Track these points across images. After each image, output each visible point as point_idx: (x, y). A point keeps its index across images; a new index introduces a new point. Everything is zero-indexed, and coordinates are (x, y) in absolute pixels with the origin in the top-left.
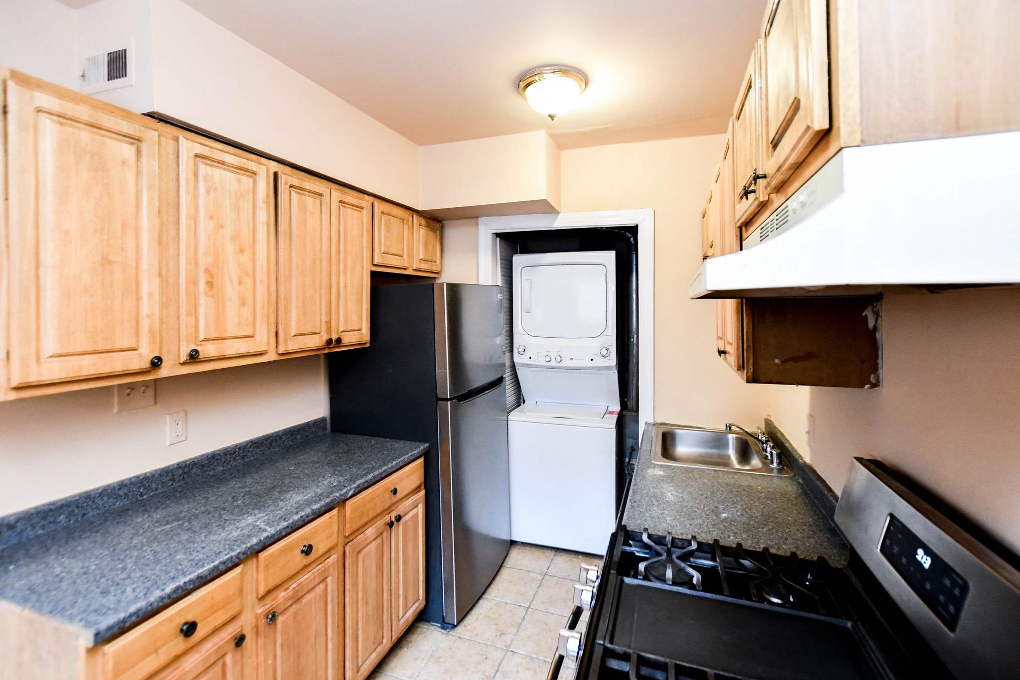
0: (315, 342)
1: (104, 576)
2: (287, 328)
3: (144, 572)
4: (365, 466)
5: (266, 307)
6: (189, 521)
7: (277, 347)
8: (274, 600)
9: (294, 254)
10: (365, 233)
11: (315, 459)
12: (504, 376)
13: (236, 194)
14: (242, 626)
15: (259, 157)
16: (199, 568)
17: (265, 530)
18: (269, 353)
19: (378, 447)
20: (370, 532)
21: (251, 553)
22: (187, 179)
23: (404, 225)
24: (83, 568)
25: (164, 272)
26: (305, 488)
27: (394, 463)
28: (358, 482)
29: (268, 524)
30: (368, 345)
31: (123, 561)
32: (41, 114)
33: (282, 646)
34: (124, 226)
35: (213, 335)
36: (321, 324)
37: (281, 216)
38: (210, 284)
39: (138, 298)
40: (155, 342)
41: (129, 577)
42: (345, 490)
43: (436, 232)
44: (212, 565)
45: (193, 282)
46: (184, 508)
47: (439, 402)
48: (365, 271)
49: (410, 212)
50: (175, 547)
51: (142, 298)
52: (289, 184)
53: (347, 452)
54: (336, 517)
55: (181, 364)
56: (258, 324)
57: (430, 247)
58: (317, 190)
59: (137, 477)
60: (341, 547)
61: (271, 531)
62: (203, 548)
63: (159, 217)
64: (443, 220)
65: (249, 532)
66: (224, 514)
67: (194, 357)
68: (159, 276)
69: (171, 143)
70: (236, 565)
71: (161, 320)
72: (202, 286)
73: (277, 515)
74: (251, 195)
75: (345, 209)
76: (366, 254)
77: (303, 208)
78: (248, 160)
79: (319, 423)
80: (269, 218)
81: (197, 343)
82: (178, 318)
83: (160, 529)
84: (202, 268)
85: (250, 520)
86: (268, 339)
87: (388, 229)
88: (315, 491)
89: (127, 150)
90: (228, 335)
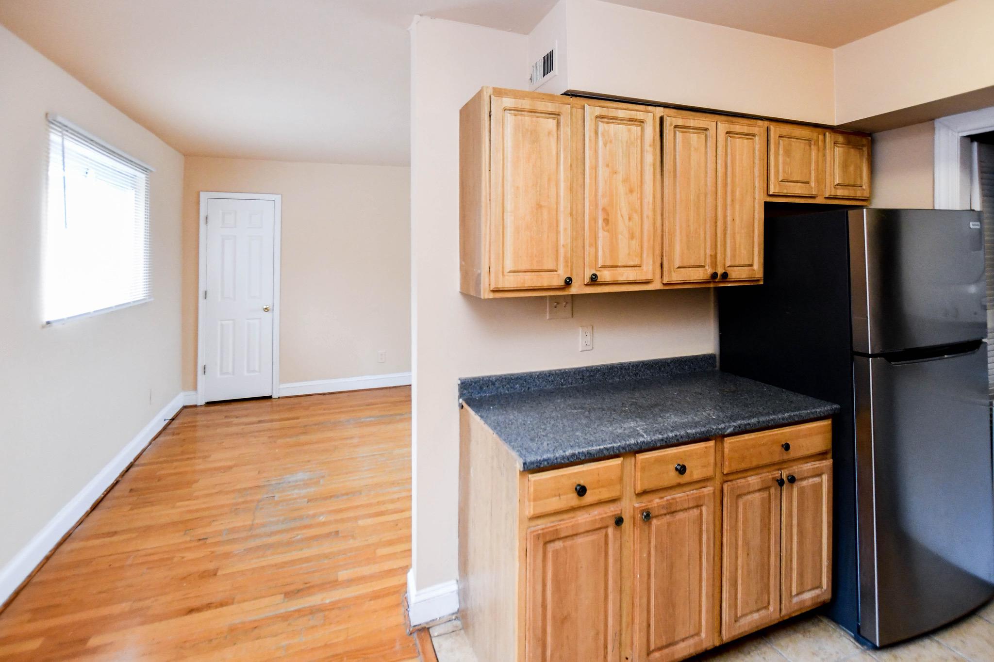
0: (699, 275)
1: (533, 430)
2: (671, 261)
3: (555, 436)
4: (750, 409)
5: (652, 240)
6: (589, 411)
7: (662, 277)
8: (650, 502)
9: (678, 190)
10: (757, 161)
11: (700, 391)
12: (984, 340)
13: (627, 142)
14: (621, 510)
15: (646, 107)
16: (589, 446)
17: (643, 436)
18: (654, 282)
19: (770, 395)
20: (754, 480)
21: (629, 451)
22: (590, 137)
23: (810, 146)
24: (524, 421)
25: (574, 212)
26: (684, 413)
27: (786, 415)
28: (739, 422)
29: (645, 432)
30: (761, 283)
31: (545, 424)
32: (506, 111)
33: (656, 547)
34: (549, 180)
35: (608, 263)
36: (705, 258)
37: (666, 156)
38: (606, 221)
39: (558, 232)
40: (568, 266)
41: (546, 436)
42: (723, 426)
43: (862, 149)
44: (598, 448)
45: (594, 220)
46: (588, 402)
47: (856, 357)
48: (757, 202)
49: (820, 130)
50: (577, 426)
51: (560, 232)
52: (674, 125)
53: (734, 392)
54: (712, 450)
55: (585, 285)
56: (645, 256)
57: (852, 169)
58: (702, 126)
59: (560, 370)
60: (719, 483)
61: (647, 438)
62: (595, 433)
63: (571, 169)
64: (874, 132)
65: (629, 433)
66: (614, 414)
67: (594, 280)
68: (571, 216)
69: (580, 111)
70: (616, 456)
71: (572, 250)
72: (600, 222)
73: (654, 428)
74: (639, 141)
75: (733, 140)
76: (759, 184)
77: (687, 144)
78: (637, 111)
79: (706, 359)
80: (655, 160)
81: (597, 269)
82: (584, 247)
83: (569, 411)
84: (600, 207)
85: (632, 424)
86: (654, 270)
87: (788, 153)
88: (692, 418)
89: (551, 123)
90: (620, 264)
